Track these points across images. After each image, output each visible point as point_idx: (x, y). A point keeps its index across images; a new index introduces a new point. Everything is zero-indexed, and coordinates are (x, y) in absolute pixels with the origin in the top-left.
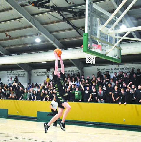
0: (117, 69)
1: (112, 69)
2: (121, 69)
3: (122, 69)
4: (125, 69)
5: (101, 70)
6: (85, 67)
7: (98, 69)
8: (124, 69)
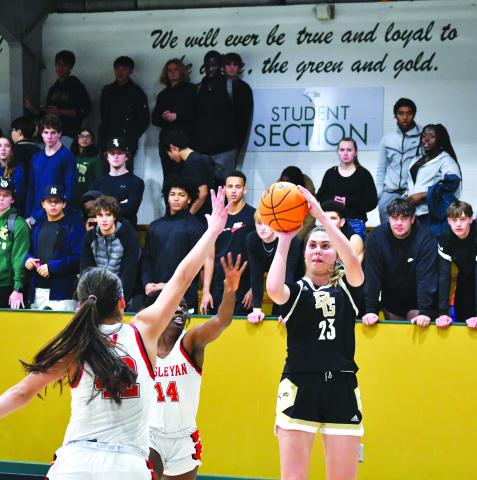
0: (318, 39)
1: (275, 39)
2: (347, 37)
3: (359, 38)
4: (380, 35)
5: (189, 42)
6: (54, 17)
7: (163, 39)
8: (370, 37)
